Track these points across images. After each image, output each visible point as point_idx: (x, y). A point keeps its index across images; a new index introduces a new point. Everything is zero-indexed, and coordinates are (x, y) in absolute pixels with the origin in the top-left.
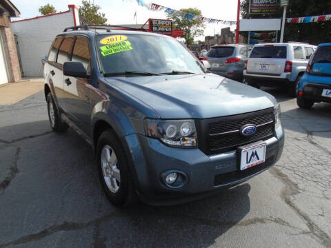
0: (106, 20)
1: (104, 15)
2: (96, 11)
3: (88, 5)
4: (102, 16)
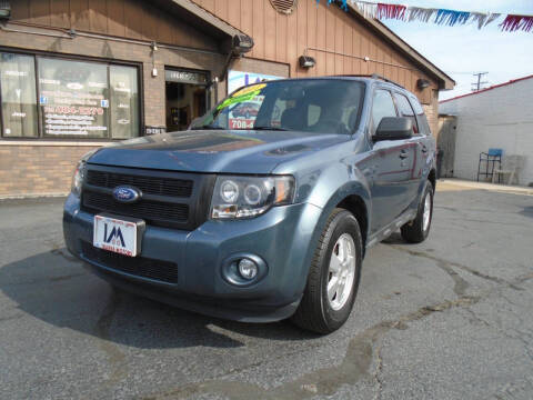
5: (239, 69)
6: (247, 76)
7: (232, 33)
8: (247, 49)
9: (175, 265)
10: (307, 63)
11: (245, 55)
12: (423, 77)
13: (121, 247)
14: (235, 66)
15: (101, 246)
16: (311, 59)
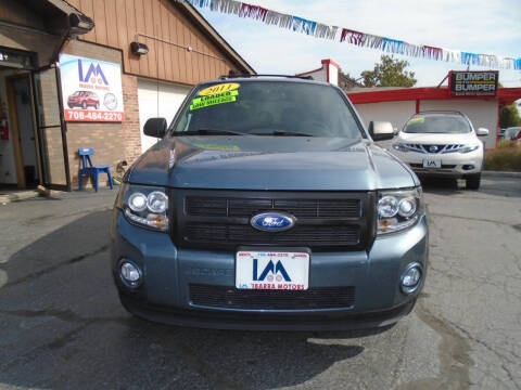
0: (415, 81)
1: (412, 75)
2: (401, 69)
3: (390, 61)
4: (408, 76)
5: (70, 53)
6: (80, 61)
7: (68, 11)
8: (85, 31)
9: (353, 287)
10: (141, 50)
11: (81, 37)
12: (234, 69)
13: (283, 282)
14: (65, 49)
15: (250, 287)
16: (144, 47)
